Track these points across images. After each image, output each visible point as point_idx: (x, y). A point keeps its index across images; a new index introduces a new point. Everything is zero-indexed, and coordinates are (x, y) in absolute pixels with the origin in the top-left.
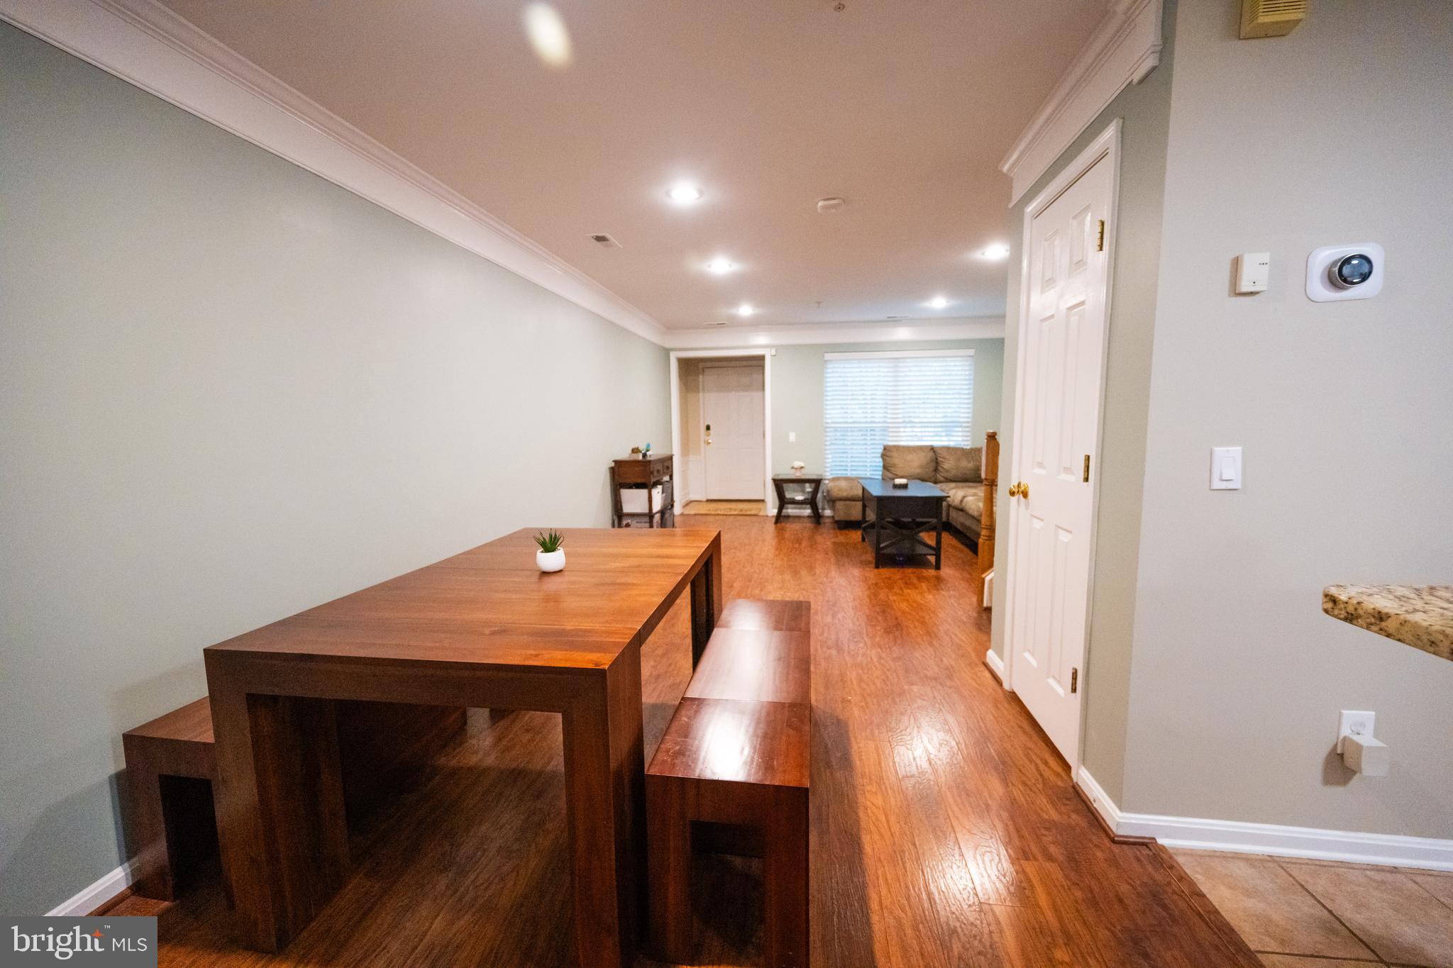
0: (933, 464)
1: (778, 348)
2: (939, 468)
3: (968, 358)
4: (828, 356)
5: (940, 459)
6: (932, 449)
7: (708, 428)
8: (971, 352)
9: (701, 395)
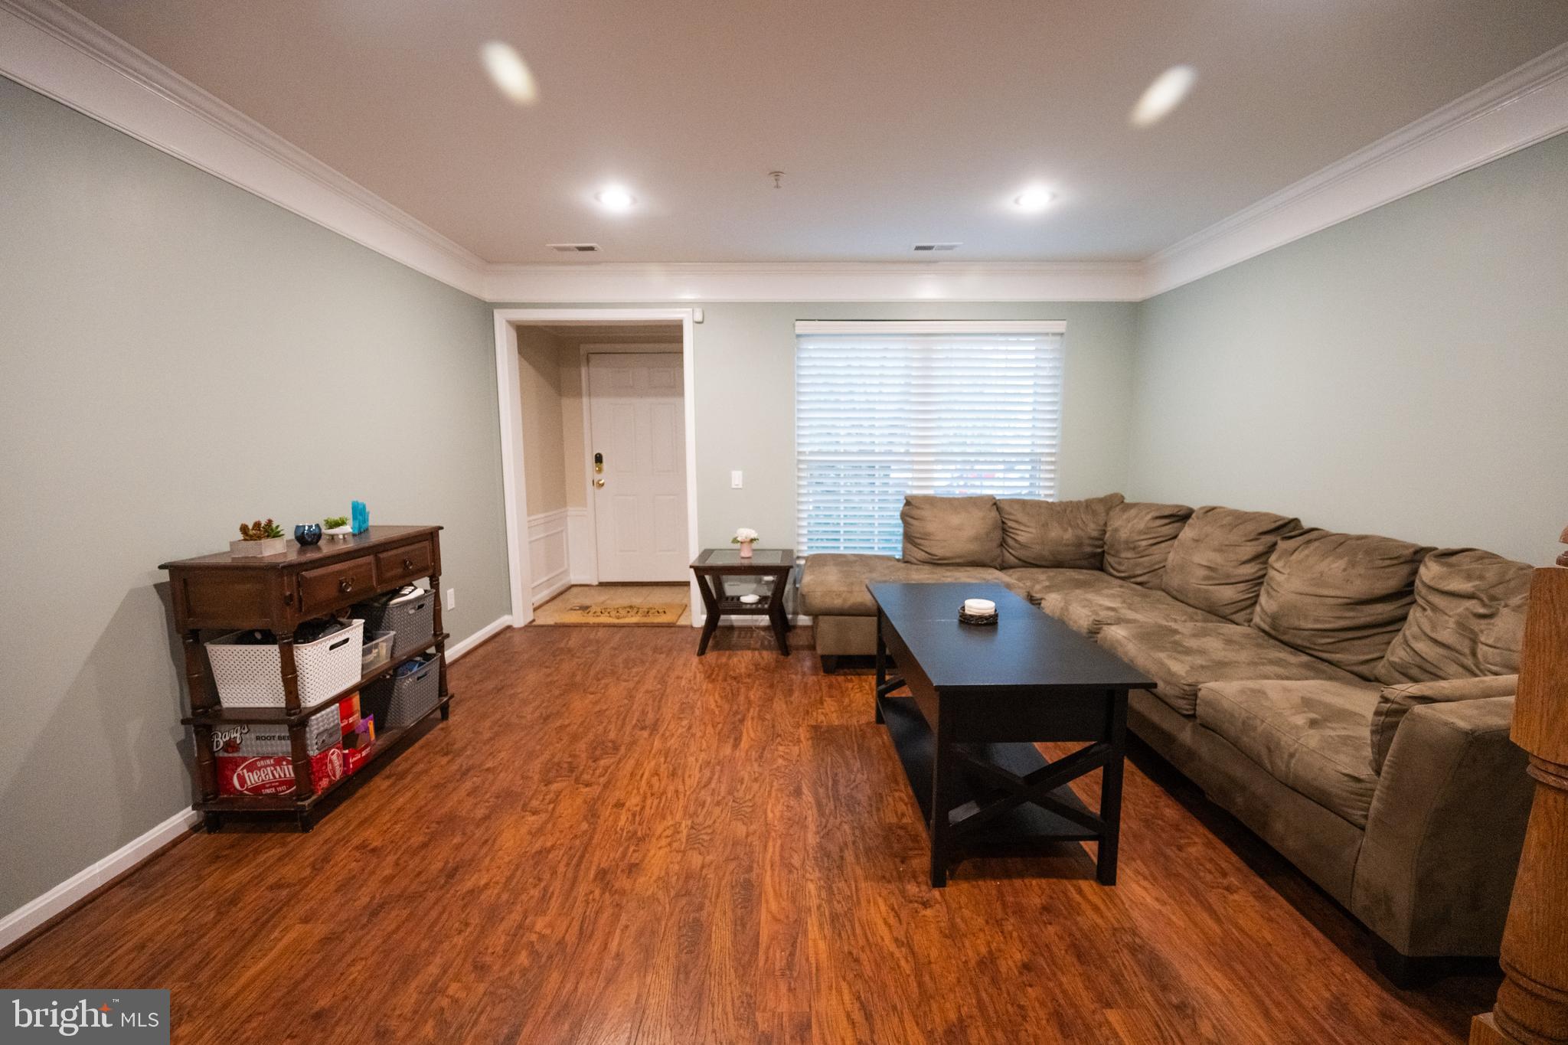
0: (997, 535)
1: (705, 306)
2: (1010, 542)
3: (1051, 338)
4: (801, 327)
5: (1010, 524)
6: (996, 504)
7: (599, 459)
8: (1060, 326)
9: (585, 400)
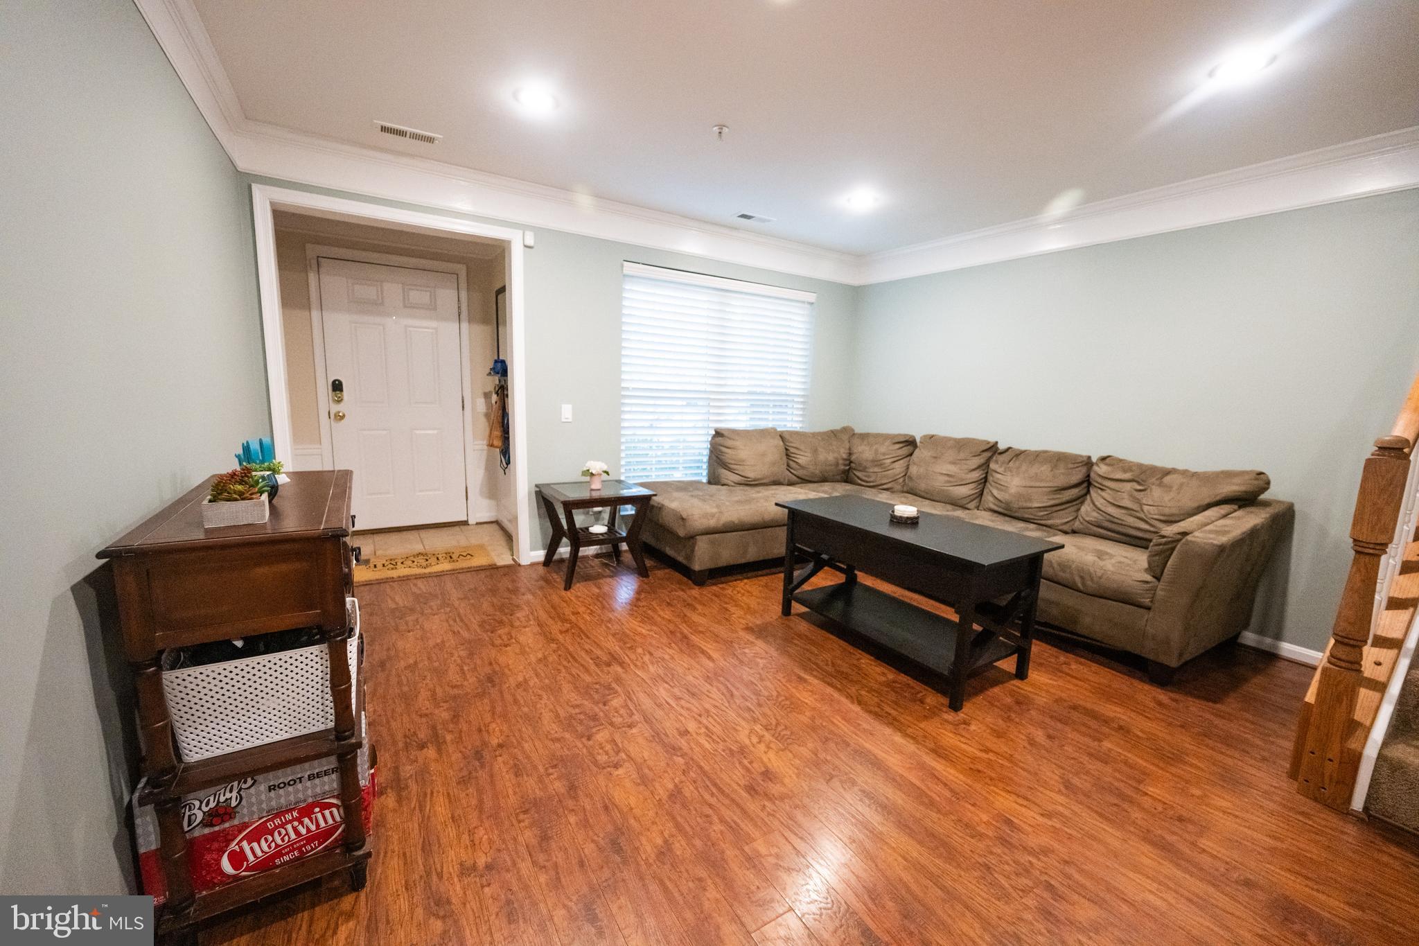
0: (784, 459)
1: (536, 230)
2: (793, 464)
3: (805, 305)
4: (629, 268)
5: (792, 450)
6: (780, 435)
7: (337, 386)
9: (315, 314)
